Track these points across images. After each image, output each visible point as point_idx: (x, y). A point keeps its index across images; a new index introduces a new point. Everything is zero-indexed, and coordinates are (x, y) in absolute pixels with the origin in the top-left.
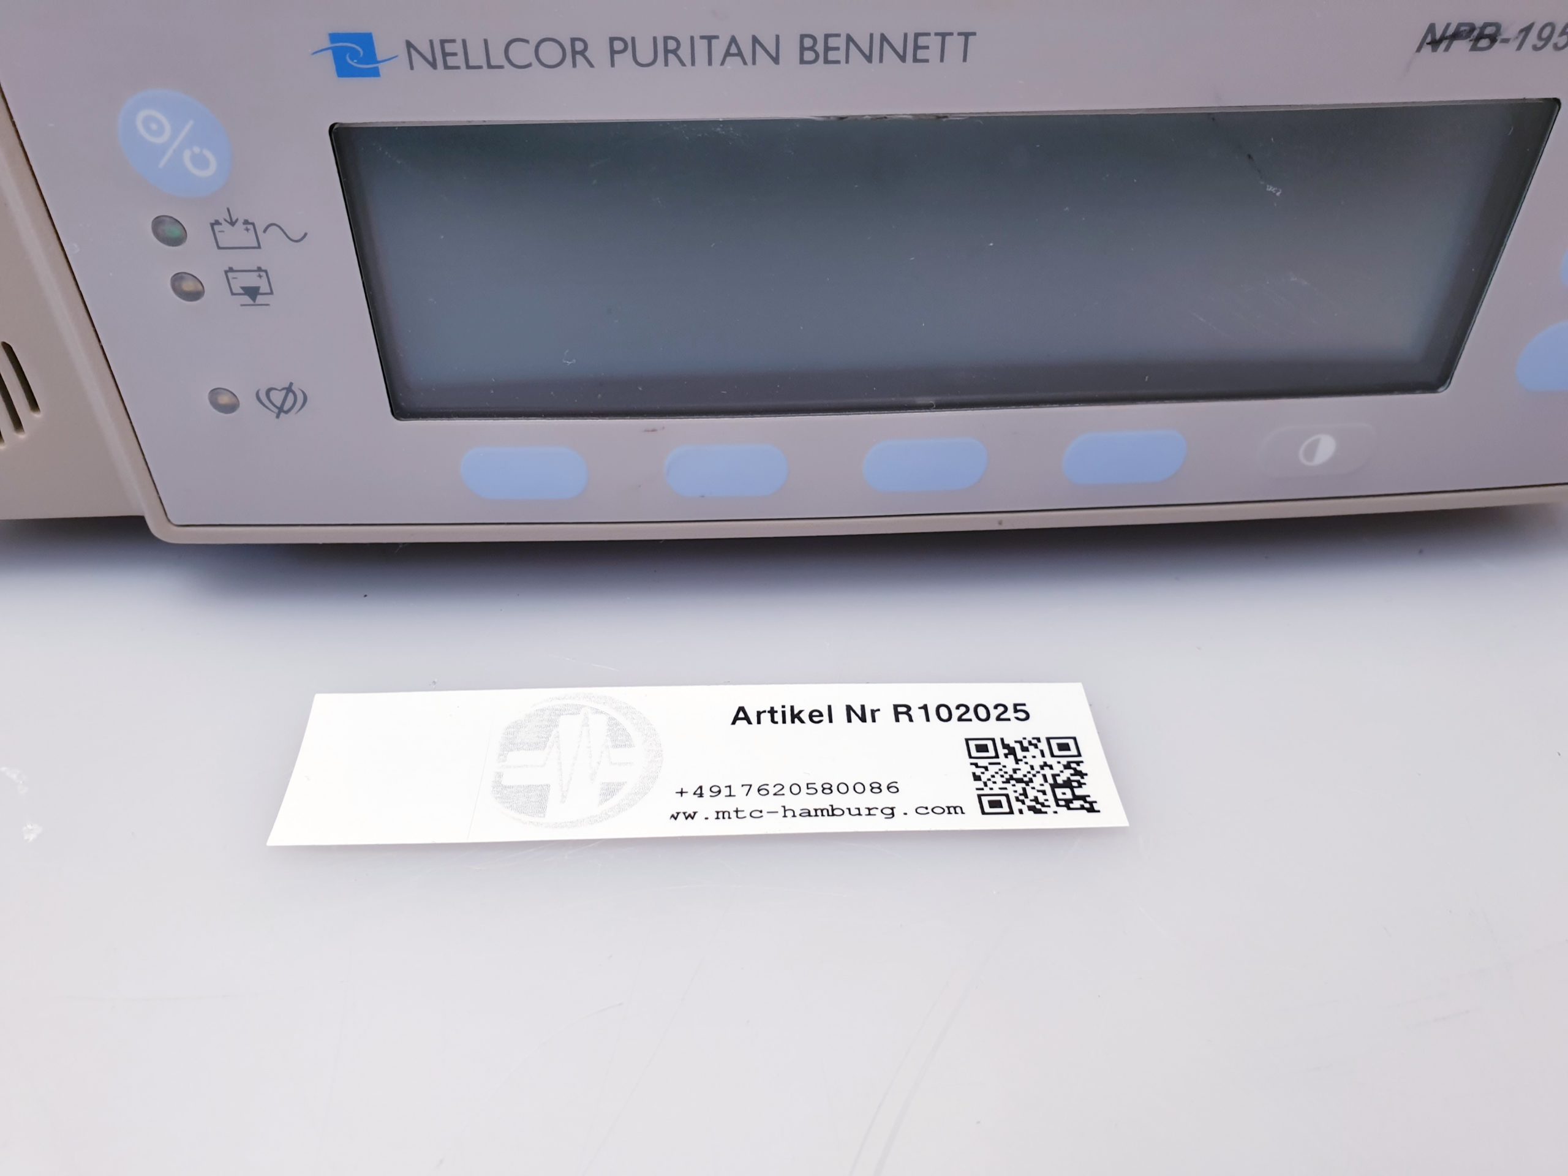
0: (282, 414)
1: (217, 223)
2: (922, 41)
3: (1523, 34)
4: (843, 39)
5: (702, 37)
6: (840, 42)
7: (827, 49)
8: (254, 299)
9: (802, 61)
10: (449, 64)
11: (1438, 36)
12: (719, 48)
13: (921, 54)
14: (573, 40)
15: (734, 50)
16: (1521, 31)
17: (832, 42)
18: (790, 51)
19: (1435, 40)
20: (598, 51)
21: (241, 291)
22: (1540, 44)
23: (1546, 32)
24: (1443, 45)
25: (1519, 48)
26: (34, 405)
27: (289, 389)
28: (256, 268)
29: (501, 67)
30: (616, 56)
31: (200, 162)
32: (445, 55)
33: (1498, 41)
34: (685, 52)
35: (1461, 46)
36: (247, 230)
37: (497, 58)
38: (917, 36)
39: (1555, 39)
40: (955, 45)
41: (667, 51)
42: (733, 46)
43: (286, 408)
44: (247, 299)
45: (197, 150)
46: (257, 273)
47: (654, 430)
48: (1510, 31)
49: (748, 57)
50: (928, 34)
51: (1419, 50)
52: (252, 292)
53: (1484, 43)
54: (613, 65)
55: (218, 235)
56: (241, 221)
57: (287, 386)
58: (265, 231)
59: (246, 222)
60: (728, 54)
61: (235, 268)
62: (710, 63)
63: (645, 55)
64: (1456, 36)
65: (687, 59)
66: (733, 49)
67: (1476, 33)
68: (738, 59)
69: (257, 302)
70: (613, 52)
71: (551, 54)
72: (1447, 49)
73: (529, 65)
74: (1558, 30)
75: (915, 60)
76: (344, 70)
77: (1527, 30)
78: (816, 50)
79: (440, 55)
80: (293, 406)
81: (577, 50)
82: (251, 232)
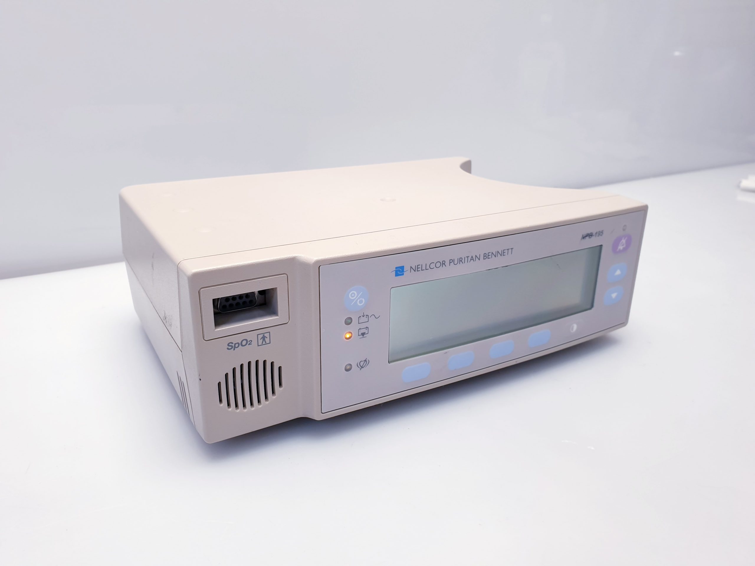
3: (596, 234)
4: (491, 253)
5: (466, 257)
6: (490, 254)
7: (488, 256)
8: (363, 336)
9: (485, 259)
12: (469, 258)
17: (489, 254)
18: (482, 257)
19: (584, 237)
20: (447, 263)
21: (361, 334)
22: (599, 235)
23: (599, 233)
25: (596, 236)
27: (365, 361)
28: (366, 327)
29: (428, 269)
31: (361, 302)
33: (592, 236)
35: (587, 238)
38: (504, 250)
39: (601, 234)
40: (510, 251)
41: (460, 261)
43: (363, 367)
44: (361, 336)
45: (361, 299)
46: (366, 329)
48: (594, 234)
49: (474, 260)
50: (506, 250)
51: (581, 239)
52: (363, 334)
53: (590, 236)
54: (450, 265)
55: (360, 320)
56: (366, 315)
57: (365, 359)
58: (370, 317)
61: (361, 328)
62: (468, 262)
63: (456, 262)
64: (586, 236)
65: (463, 262)
66: (472, 259)
69: (364, 337)
70: (450, 263)
71: (438, 265)
72: (585, 239)
73: (434, 268)
74: (601, 232)
75: (503, 255)
76: (398, 274)
78: (486, 256)
79: (417, 269)
80: (365, 365)
81: (443, 263)
82: (367, 318)
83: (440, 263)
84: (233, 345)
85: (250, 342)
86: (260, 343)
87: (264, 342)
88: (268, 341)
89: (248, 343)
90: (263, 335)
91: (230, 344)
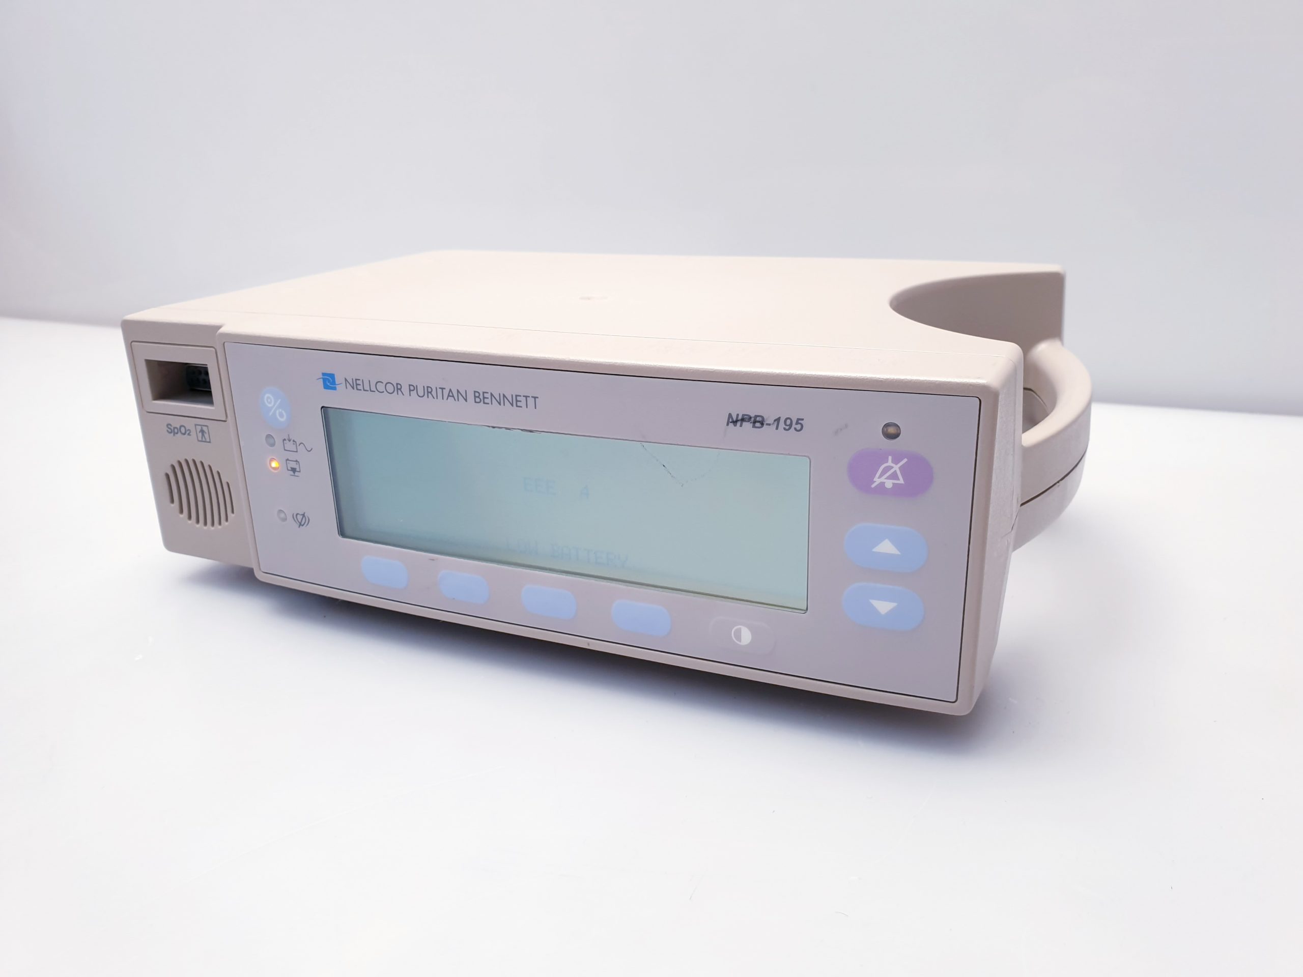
0: (301, 527)
1: (285, 440)
2: (519, 398)
3: (776, 422)
4: (490, 394)
5: (440, 388)
6: (489, 396)
7: (484, 398)
8: (294, 473)
9: (475, 402)
10: (357, 388)
11: (735, 419)
12: (446, 392)
13: (519, 404)
14: (397, 384)
15: (451, 394)
16: (775, 421)
17: (486, 395)
18: (471, 397)
19: (734, 421)
20: (405, 389)
21: (291, 469)
22: (787, 428)
23: (788, 422)
24: (739, 423)
25: (777, 428)
26: (233, 512)
27: (304, 515)
28: (295, 460)
29: (374, 391)
30: (411, 392)
31: (281, 415)
32: (357, 384)
33: (765, 424)
34: (434, 393)
35: (747, 425)
36: (294, 444)
37: (373, 388)
38: (516, 396)
39: (794, 426)
40: (531, 400)
41: (428, 392)
42: (451, 393)
43: (302, 524)
44: (292, 473)
45: (280, 410)
46: (295, 462)
47: (433, 560)
48: (769, 420)
49: (456, 398)
50: (520, 396)
51: (728, 425)
52: (294, 470)
53: (758, 425)
54: (410, 395)
55: (285, 445)
56: (292, 440)
57: (303, 513)
58: (299, 445)
59: (294, 441)
60: (449, 396)
61: (290, 459)
62: (443, 399)
63: (421, 393)
64: (743, 420)
65: (435, 396)
67: (752, 419)
68: (453, 398)
69: (295, 475)
70: (410, 390)
71: (390, 388)
72: (741, 426)
73: (383, 392)
74: (794, 422)
75: (518, 406)
76: (326, 387)
77: (778, 420)
78: (480, 398)
79: (355, 385)
80: (305, 523)
81: (398, 388)
82: (295, 445)
83: (393, 385)
84: (172, 428)
85: (190, 431)
86: (200, 439)
87: (203, 438)
88: (208, 440)
89: (187, 432)
90: (202, 428)
91: (169, 426)
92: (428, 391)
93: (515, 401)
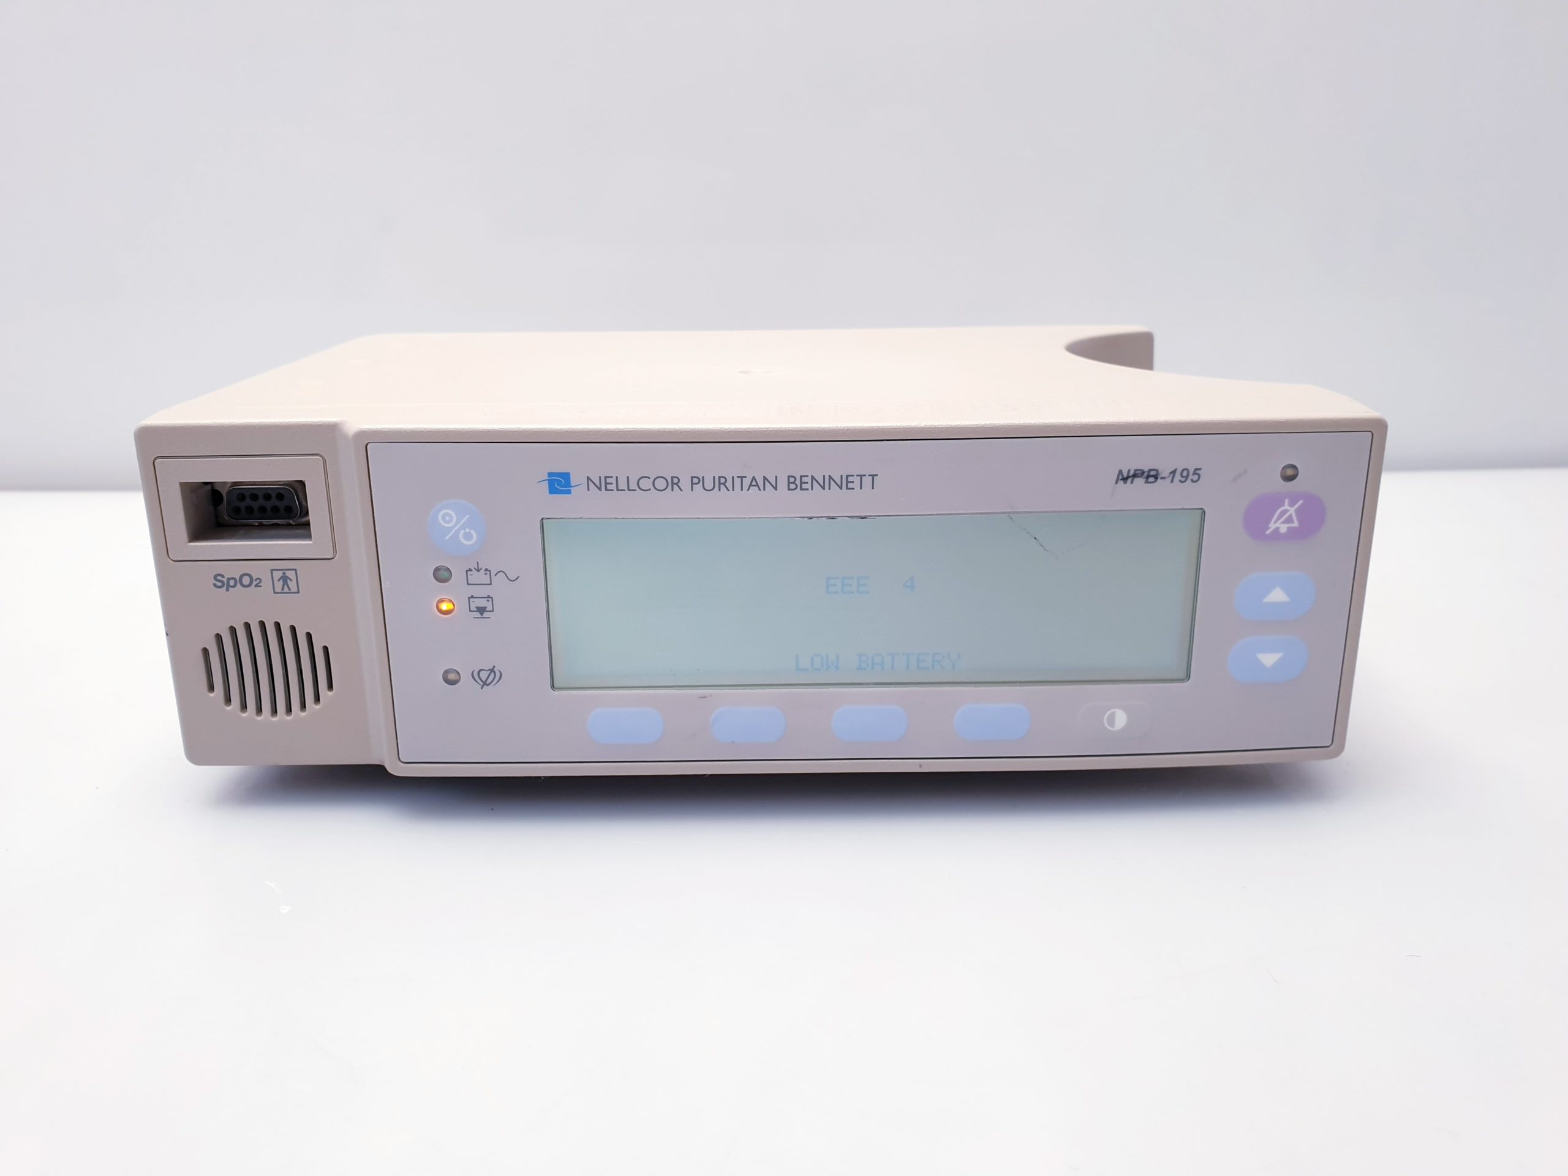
0: (485, 686)
1: (470, 570)
2: (850, 479)
3: (1172, 475)
4: (810, 477)
5: (738, 477)
6: (808, 480)
7: (802, 483)
8: (482, 614)
9: (789, 489)
10: (608, 488)
11: (1125, 475)
12: (747, 482)
13: (850, 485)
14: (672, 478)
16: (1171, 473)
17: (804, 480)
18: (783, 484)
19: (1124, 478)
20: (685, 483)
21: (476, 610)
22: (1183, 479)
23: (1185, 473)
24: (1129, 480)
25: (1172, 481)
27: (492, 670)
28: (486, 596)
29: (635, 490)
30: (694, 486)
31: (468, 536)
32: (606, 483)
33: (1159, 479)
34: (729, 484)
35: (1139, 481)
36: (486, 574)
37: (633, 486)
38: (847, 476)
39: (1191, 477)
40: (867, 481)
41: (720, 484)
42: (754, 481)
43: (488, 683)
44: (478, 614)
45: (467, 530)
46: (486, 599)
47: (705, 697)
48: (1165, 473)
49: (761, 487)
50: (853, 476)
51: (1117, 483)
52: (481, 610)
53: (1151, 479)
54: (692, 490)
55: (469, 577)
56: (483, 569)
57: (491, 668)
58: (496, 575)
59: (486, 570)
60: (751, 485)
61: (475, 596)
62: (742, 489)
63: (709, 484)
64: (1135, 476)
65: (730, 488)
66: (754, 483)
67: (1146, 474)
68: (757, 487)
69: (483, 616)
70: (692, 484)
71: (661, 483)
72: (1132, 483)
73: (650, 490)
74: (1191, 472)
75: (847, 488)
76: (553, 490)
77: (1174, 472)
78: (795, 483)
79: (604, 484)
80: (492, 681)
81: (674, 483)
82: (488, 575)
83: (667, 481)
84: (225, 580)
85: (258, 581)
86: (278, 589)
87: (286, 587)
88: (294, 589)
89: (255, 583)
90: (284, 573)
91: (219, 578)
92: (721, 482)
93: (845, 483)
